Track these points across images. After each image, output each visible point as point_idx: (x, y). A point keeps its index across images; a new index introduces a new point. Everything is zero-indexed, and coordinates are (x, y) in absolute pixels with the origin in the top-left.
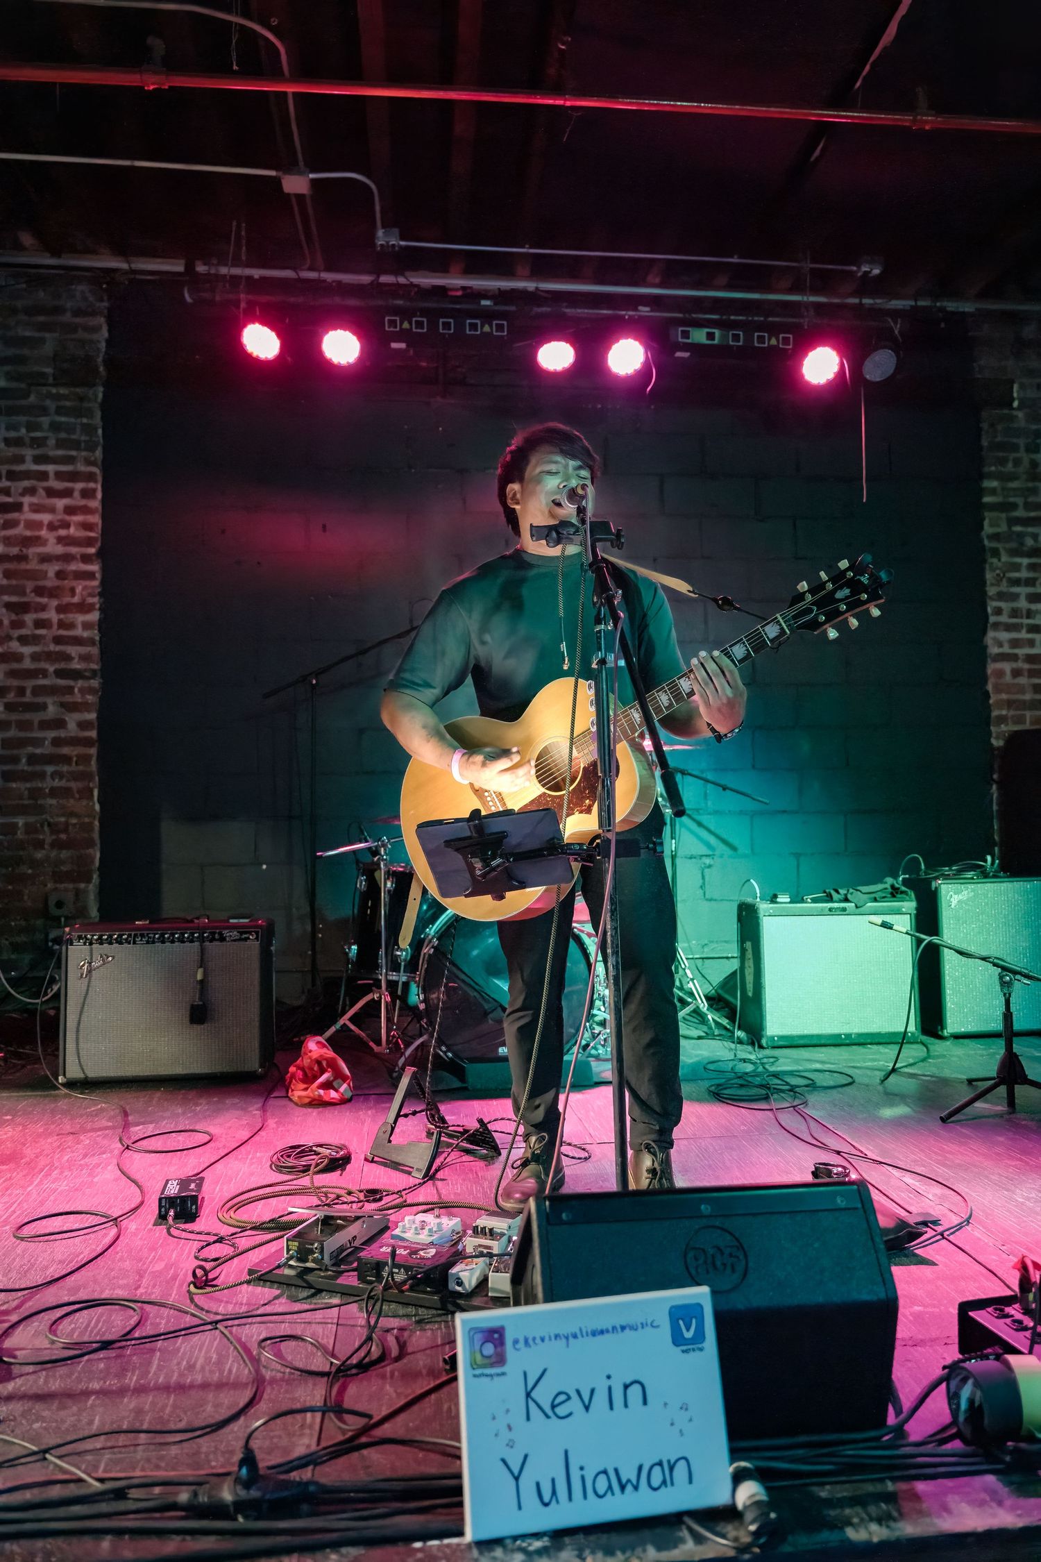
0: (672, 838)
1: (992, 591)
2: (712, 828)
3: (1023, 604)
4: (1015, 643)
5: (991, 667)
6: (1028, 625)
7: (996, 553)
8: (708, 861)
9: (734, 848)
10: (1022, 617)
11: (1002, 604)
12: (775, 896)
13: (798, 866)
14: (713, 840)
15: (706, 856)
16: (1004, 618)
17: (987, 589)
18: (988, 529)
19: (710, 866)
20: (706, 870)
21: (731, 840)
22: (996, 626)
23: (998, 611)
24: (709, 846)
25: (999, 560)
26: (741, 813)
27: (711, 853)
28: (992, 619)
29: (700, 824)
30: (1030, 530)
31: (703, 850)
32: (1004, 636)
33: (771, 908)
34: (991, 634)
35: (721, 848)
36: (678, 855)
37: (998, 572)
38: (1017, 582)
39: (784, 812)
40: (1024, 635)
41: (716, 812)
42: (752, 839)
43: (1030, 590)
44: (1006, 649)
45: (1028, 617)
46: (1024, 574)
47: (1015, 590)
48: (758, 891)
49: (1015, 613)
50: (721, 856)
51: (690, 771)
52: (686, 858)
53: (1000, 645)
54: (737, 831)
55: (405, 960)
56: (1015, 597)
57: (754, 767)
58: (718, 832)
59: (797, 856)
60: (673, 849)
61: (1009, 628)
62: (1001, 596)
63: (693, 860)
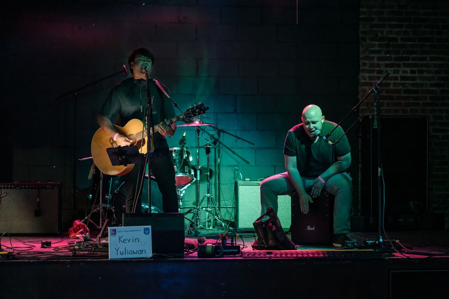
0: (219, 158)
1: (362, 56)
2: (239, 154)
3: (376, 61)
4: (371, 78)
5: (360, 88)
6: (377, 70)
7: (364, 39)
8: (237, 168)
9: (248, 163)
10: (375, 67)
11: (367, 62)
12: (245, 179)
14: (239, 159)
15: (236, 166)
16: (366, 68)
17: (360, 55)
18: (361, 29)
19: (237, 170)
20: (236, 172)
21: (247, 160)
22: (364, 71)
23: (365, 64)
24: (237, 161)
25: (366, 43)
26: (251, 148)
27: (238, 165)
28: (361, 68)
29: (234, 153)
30: (380, 29)
31: (235, 163)
32: (367, 75)
33: (242, 183)
34: (361, 74)
35: (243, 162)
36: (221, 164)
37: (365, 47)
38: (374, 52)
39: (269, 148)
40: (375, 74)
41: (241, 148)
42: (256, 158)
43: (379, 55)
44: (368, 81)
45: (378, 67)
46: (377, 48)
47: (372, 55)
48: (242, 177)
49: (372, 65)
50: (243, 166)
51: (226, 131)
52: (228, 166)
53: (365, 79)
54: (249, 156)
55: (109, 200)
56: (373, 58)
57: (257, 129)
58: (241, 156)
59: (275, 166)
60: (219, 162)
61: (369, 71)
62: (366, 58)
63: (231, 167)
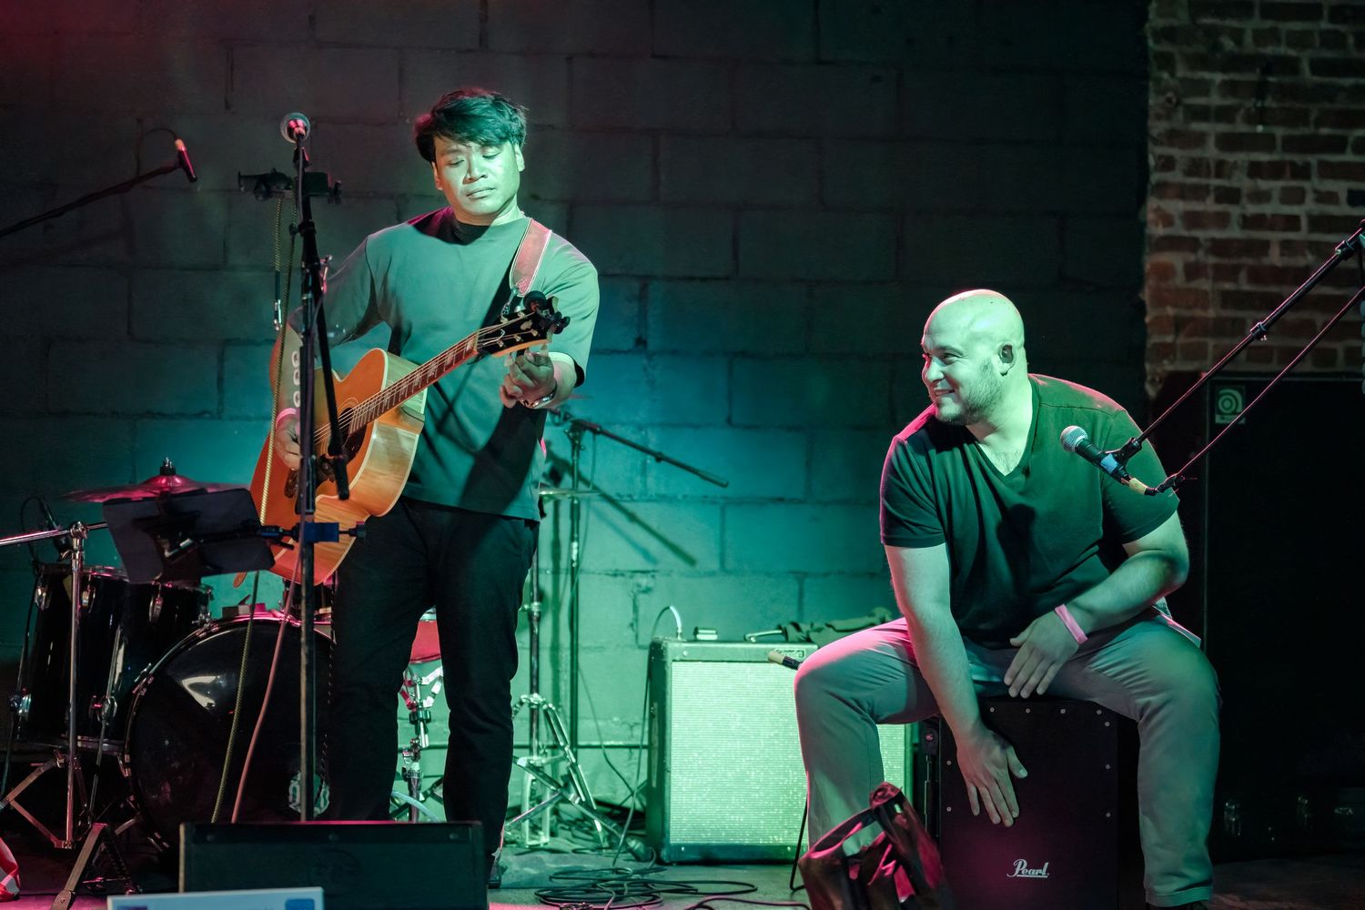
0: (572, 539)
1: (1157, 127)
2: (654, 525)
3: (1211, 152)
4: (1193, 220)
5: (1151, 260)
6: (1218, 188)
7: (1167, 62)
8: (644, 581)
9: (690, 561)
10: (1208, 175)
11: (1175, 152)
12: (696, 632)
13: (801, 595)
14: (654, 546)
15: (643, 572)
16: (1176, 177)
17: (1150, 123)
18: (1155, 21)
19: (648, 591)
20: (641, 597)
21: (688, 548)
22: (1162, 189)
23: (1168, 164)
24: (646, 554)
25: (1172, 75)
26: (705, 500)
27: (649, 567)
28: (1155, 177)
29: (632, 518)
30: (1231, 23)
31: (638, 562)
32: (1176, 207)
33: (686, 649)
34: (1152, 203)
35: (670, 559)
36: (585, 564)
37: (1170, 94)
38: (1202, 114)
39: (781, 500)
40: (1210, 205)
41: (661, 498)
42: (722, 543)
43: (1223, 128)
44: (1179, 230)
45: (1219, 175)
46: (1215, 100)
47: (1197, 126)
48: (679, 624)
49: (1195, 167)
50: (669, 574)
51: (605, 428)
52: (608, 575)
53: (1167, 220)
54: (695, 532)
55: (109, 717)
56: (1199, 139)
57: (729, 421)
58: (662, 531)
59: (800, 576)
60: (574, 558)
61: (1183, 193)
62: (1173, 137)
63: (619, 578)
